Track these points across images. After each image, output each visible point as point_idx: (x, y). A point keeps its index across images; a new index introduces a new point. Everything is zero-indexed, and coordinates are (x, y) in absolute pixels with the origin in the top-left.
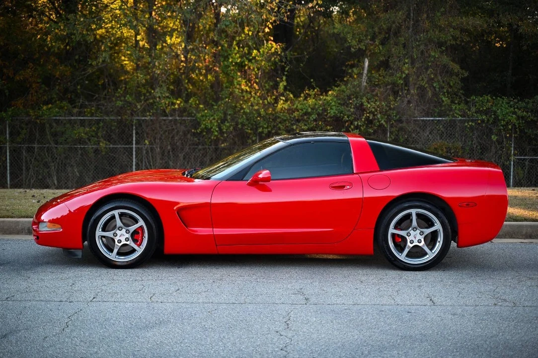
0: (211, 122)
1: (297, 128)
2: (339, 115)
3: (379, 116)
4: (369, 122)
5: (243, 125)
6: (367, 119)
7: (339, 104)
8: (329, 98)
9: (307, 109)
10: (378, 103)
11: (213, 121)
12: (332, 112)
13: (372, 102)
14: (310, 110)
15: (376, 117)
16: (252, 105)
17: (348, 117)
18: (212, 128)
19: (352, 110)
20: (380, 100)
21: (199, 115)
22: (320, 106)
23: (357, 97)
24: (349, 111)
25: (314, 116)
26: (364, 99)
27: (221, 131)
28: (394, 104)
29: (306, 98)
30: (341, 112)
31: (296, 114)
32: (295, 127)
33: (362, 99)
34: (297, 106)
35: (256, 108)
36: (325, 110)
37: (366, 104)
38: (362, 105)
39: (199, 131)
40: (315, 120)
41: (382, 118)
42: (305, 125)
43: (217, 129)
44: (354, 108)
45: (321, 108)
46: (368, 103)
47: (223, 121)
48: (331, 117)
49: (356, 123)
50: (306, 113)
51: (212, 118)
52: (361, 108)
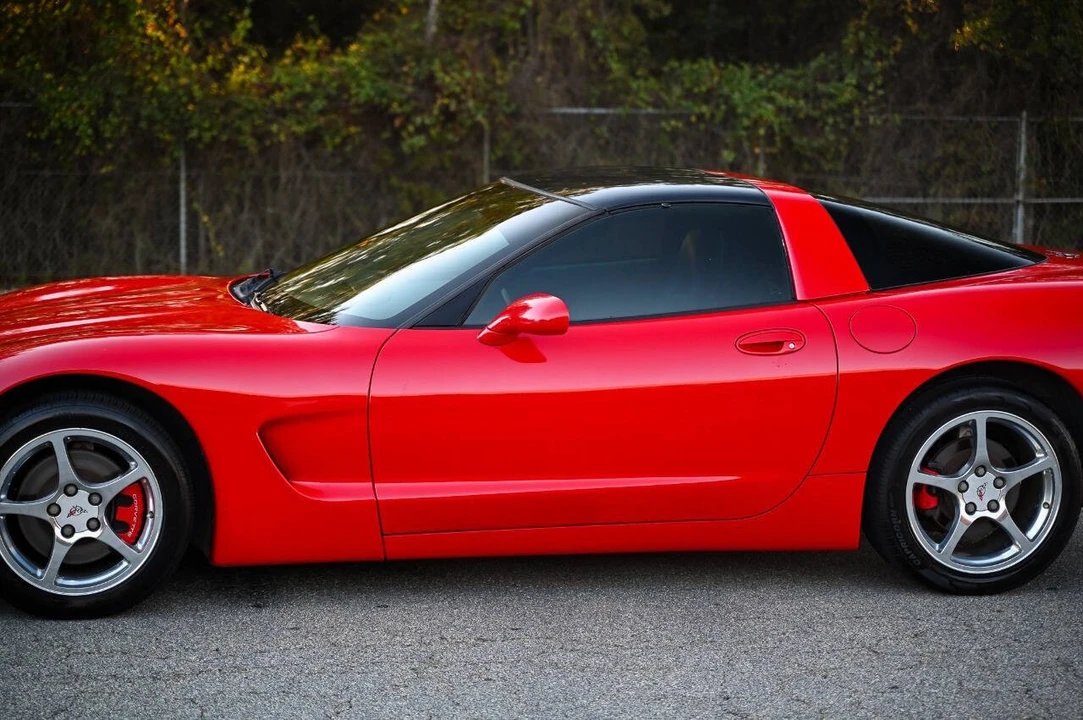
0: (74, 114)
1: (280, 131)
2: (377, 100)
3: (471, 104)
4: (448, 116)
5: (152, 121)
6: (445, 110)
7: (378, 74)
8: (353, 61)
9: (303, 86)
10: (468, 74)
11: (80, 113)
12: (364, 92)
13: (454, 70)
14: (308, 88)
15: (463, 106)
16: (174, 75)
17: (401, 105)
18: (76, 128)
19: (410, 89)
20: (472, 67)
21: (44, 98)
22: (332, 78)
23: (418, 60)
24: (402, 91)
25: (319, 103)
26: (436, 66)
27: (98, 136)
28: (502, 77)
29: (297, 60)
30: (383, 94)
31: (277, 96)
32: (274, 128)
33: (430, 62)
34: (279, 79)
35: (184, 81)
36: (343, 88)
37: (440, 75)
38: (431, 77)
39: (44, 135)
40: (322, 112)
41: (478, 109)
42: (299, 123)
43: (90, 131)
44: (414, 84)
45: (334, 84)
46: (446, 72)
47: (104, 111)
48: (358, 105)
49: (418, 120)
50: (302, 96)
51: (75, 105)
52: (430, 85)
